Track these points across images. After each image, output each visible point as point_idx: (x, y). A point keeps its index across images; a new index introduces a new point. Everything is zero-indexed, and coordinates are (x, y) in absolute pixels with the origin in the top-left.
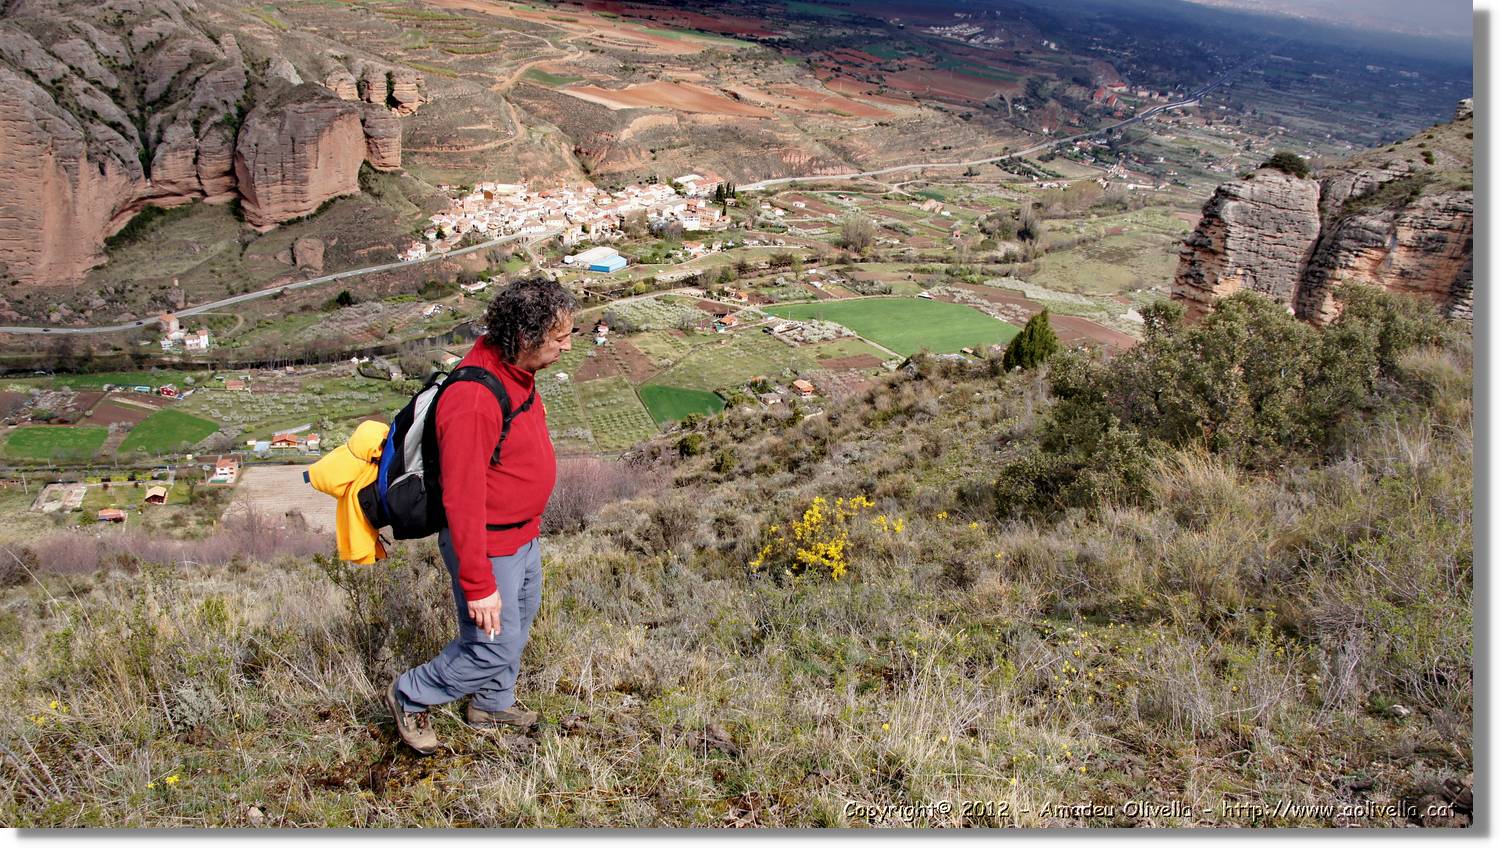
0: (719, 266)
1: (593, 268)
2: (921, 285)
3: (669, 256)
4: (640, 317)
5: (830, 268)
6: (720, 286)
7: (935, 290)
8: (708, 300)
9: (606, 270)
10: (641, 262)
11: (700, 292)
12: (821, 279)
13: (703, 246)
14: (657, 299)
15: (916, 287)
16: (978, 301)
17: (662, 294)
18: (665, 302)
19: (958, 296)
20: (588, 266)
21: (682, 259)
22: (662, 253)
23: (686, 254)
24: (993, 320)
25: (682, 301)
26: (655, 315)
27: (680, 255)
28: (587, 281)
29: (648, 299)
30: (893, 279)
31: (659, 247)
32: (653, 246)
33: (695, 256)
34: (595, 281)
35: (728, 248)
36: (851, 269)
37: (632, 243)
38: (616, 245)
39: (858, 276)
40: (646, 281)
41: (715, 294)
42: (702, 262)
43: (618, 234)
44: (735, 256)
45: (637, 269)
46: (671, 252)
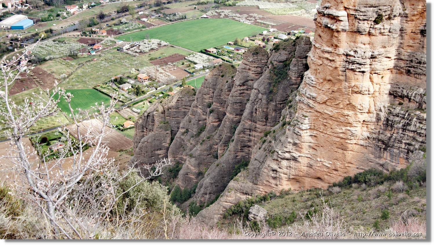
0: (88, 18)
1: (12, 28)
2: (202, 11)
3: (58, 15)
4: (45, 52)
5: (151, 9)
6: (90, 28)
7: (209, 13)
8: (84, 37)
9: (21, 28)
10: (42, 21)
11: (79, 33)
12: (147, 16)
13: (77, 7)
14: (54, 41)
15: (199, 13)
16: (234, 15)
17: (57, 37)
18: (59, 41)
19: (223, 14)
20: (9, 27)
21: (66, 16)
22: (54, 14)
23: (67, 14)
24: (243, 24)
25: (69, 40)
26: (54, 50)
27: (65, 14)
28: (10, 35)
29: (50, 42)
30: (187, 10)
31: (52, 11)
32: (48, 11)
33: (74, 14)
34: (15, 35)
35: (92, 6)
36: (163, 9)
37: (36, 10)
38: (26, 13)
39: (166, 12)
40: (46, 32)
41: (88, 33)
42: (78, 16)
43: (26, 6)
44: (97, 11)
45: (40, 25)
46: (59, 13)
